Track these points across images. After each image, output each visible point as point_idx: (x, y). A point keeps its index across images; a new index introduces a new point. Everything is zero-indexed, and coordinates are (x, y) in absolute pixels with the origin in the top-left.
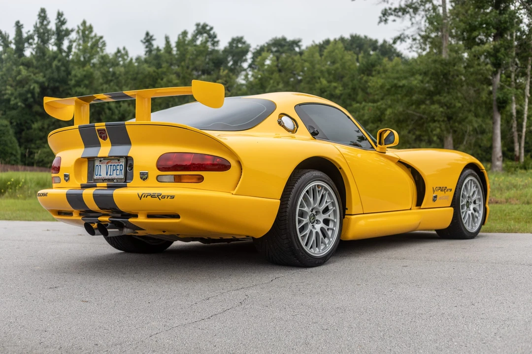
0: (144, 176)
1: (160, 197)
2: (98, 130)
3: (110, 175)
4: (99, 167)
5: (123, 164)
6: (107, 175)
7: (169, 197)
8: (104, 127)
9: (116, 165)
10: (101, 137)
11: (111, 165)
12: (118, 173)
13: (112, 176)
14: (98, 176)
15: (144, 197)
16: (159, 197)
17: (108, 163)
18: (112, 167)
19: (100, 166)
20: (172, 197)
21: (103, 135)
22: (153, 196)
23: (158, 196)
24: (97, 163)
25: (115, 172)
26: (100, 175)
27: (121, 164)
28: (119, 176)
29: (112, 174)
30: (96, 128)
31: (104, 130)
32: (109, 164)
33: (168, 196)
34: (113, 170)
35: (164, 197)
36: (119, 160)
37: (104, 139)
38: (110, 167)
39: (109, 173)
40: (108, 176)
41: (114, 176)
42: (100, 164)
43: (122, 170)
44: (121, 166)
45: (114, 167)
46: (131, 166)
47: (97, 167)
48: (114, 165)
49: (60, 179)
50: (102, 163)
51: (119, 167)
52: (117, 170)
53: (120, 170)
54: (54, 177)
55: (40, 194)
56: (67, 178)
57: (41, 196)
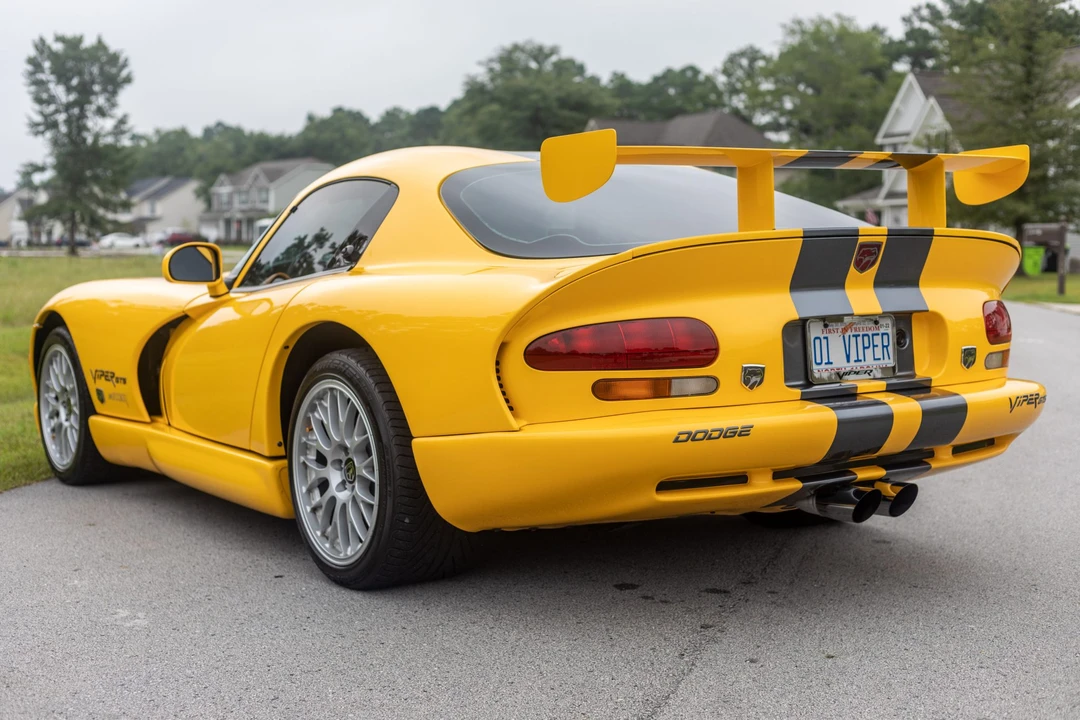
2: (863, 246)
3: (858, 361)
4: (824, 342)
5: (890, 332)
6: (848, 361)
8: (884, 239)
9: (870, 333)
10: (859, 264)
12: (879, 354)
13: (862, 363)
17: (845, 330)
18: (860, 339)
19: (826, 338)
21: (866, 260)
24: (815, 331)
25: (869, 352)
26: (829, 363)
27: (882, 330)
28: (881, 362)
29: (861, 357)
30: (861, 239)
31: (879, 246)
32: (849, 333)
34: (864, 348)
36: (876, 322)
37: (864, 268)
38: (853, 340)
39: (853, 357)
40: (852, 363)
41: (869, 361)
42: (826, 335)
43: (887, 347)
44: (885, 337)
45: (866, 338)
46: (903, 336)
47: (817, 341)
48: (864, 336)
49: (712, 383)
50: (830, 332)
51: (878, 340)
52: (874, 346)
53: (883, 346)
54: (669, 380)
55: (706, 432)
56: (752, 377)
57: (710, 438)
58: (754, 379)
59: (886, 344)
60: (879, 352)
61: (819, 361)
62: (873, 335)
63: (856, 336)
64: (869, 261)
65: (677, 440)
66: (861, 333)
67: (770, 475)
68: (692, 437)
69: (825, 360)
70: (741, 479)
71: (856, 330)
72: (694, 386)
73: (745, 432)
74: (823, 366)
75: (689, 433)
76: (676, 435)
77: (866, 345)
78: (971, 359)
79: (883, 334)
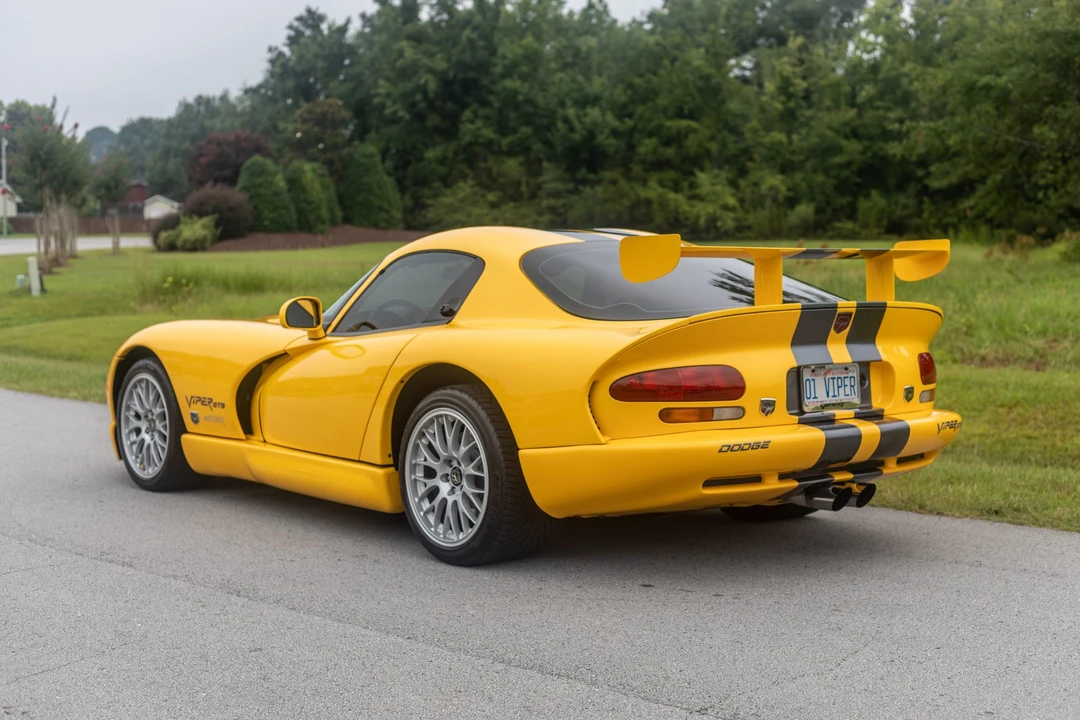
2: (840, 315)
3: (834, 396)
4: (812, 383)
5: (856, 375)
6: (827, 397)
8: (855, 310)
9: (842, 376)
10: (837, 327)
11: (833, 379)
12: (848, 392)
13: (837, 398)
17: (826, 375)
18: (835, 381)
19: (814, 380)
21: (842, 324)
24: (807, 375)
25: (841, 390)
26: (815, 398)
27: (850, 375)
28: (850, 397)
29: (836, 394)
30: (839, 310)
32: (829, 376)
34: (839, 387)
36: (846, 369)
37: (839, 330)
38: (831, 381)
39: (831, 394)
40: (830, 398)
41: (842, 396)
42: (813, 378)
43: (853, 386)
44: (852, 379)
45: (840, 380)
46: (864, 378)
47: (808, 383)
49: (741, 411)
50: (816, 376)
51: (847, 382)
52: (845, 386)
53: (851, 386)
54: (712, 409)
55: (740, 445)
56: (767, 407)
57: (742, 449)
58: (769, 409)
59: (853, 384)
60: (848, 390)
61: (808, 396)
62: (844, 378)
64: (843, 326)
65: (720, 451)
66: (837, 377)
67: (777, 477)
68: (730, 448)
69: (813, 396)
70: (757, 479)
71: (833, 375)
72: (728, 413)
73: (765, 445)
74: (811, 400)
75: (729, 446)
76: (720, 447)
77: (840, 384)
78: (910, 395)
79: (851, 377)
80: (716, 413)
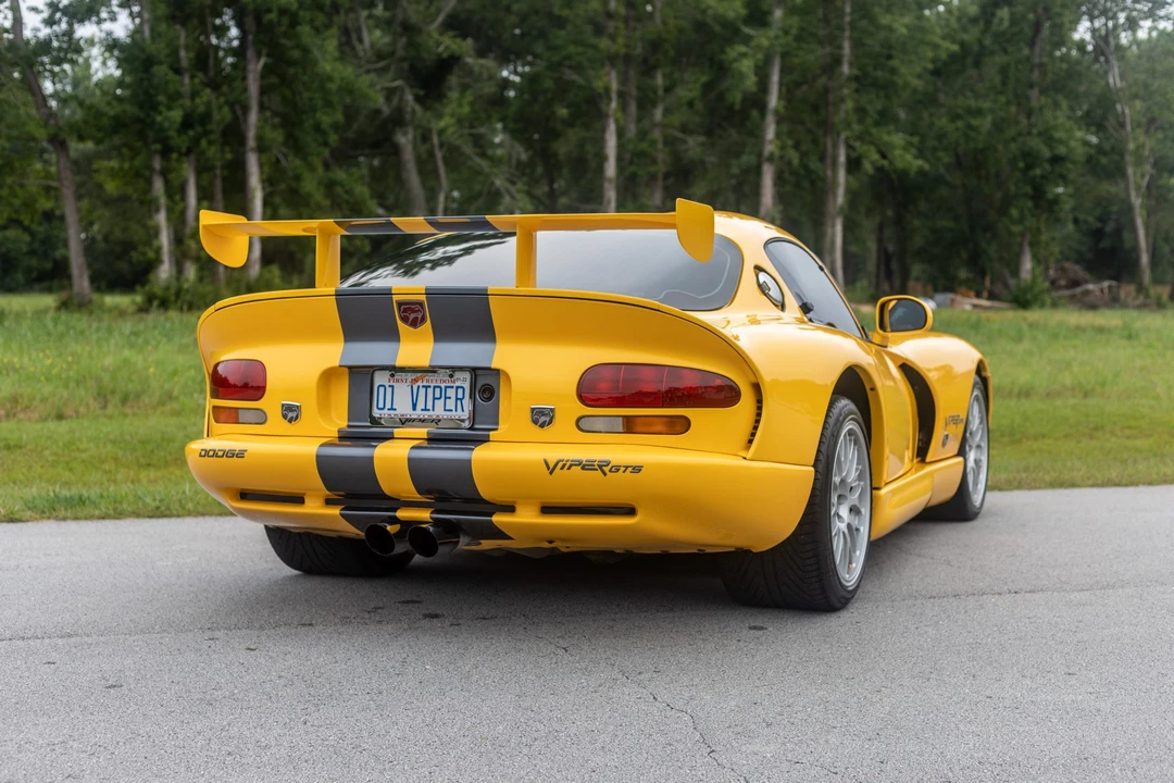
0: (542, 417)
1: (606, 469)
2: (400, 304)
3: (426, 409)
4: (389, 390)
5: (467, 386)
6: (414, 408)
7: (630, 469)
8: (423, 298)
9: (443, 386)
10: (405, 320)
12: (451, 407)
13: (431, 413)
14: (386, 411)
15: (562, 468)
16: (604, 468)
17: (416, 380)
18: (430, 391)
19: (392, 387)
20: (637, 469)
21: (412, 316)
22: (586, 466)
23: (602, 466)
24: (381, 379)
25: (440, 403)
26: (392, 409)
27: (458, 384)
28: (454, 413)
29: (429, 406)
30: (395, 298)
31: (421, 304)
32: (420, 383)
33: (627, 467)
34: (434, 399)
35: (617, 469)
36: (451, 376)
37: (415, 324)
38: (422, 391)
39: (421, 405)
40: (418, 411)
41: (439, 411)
42: (391, 383)
43: (461, 400)
44: (460, 391)
45: (438, 390)
47: (382, 389)
48: (435, 387)
49: (262, 415)
50: (398, 381)
51: (451, 393)
52: (446, 398)
53: (457, 399)
54: (237, 409)
55: (214, 451)
56: (291, 413)
57: (217, 456)
58: (290, 415)
59: (460, 396)
60: (451, 404)
61: (381, 406)
62: (446, 387)
63: (426, 387)
64: (417, 318)
66: (432, 385)
67: (321, 501)
68: (207, 453)
69: (388, 406)
70: (298, 500)
71: (427, 381)
73: (240, 454)
75: (206, 450)
77: (437, 395)
79: (457, 388)
80: (242, 416)
